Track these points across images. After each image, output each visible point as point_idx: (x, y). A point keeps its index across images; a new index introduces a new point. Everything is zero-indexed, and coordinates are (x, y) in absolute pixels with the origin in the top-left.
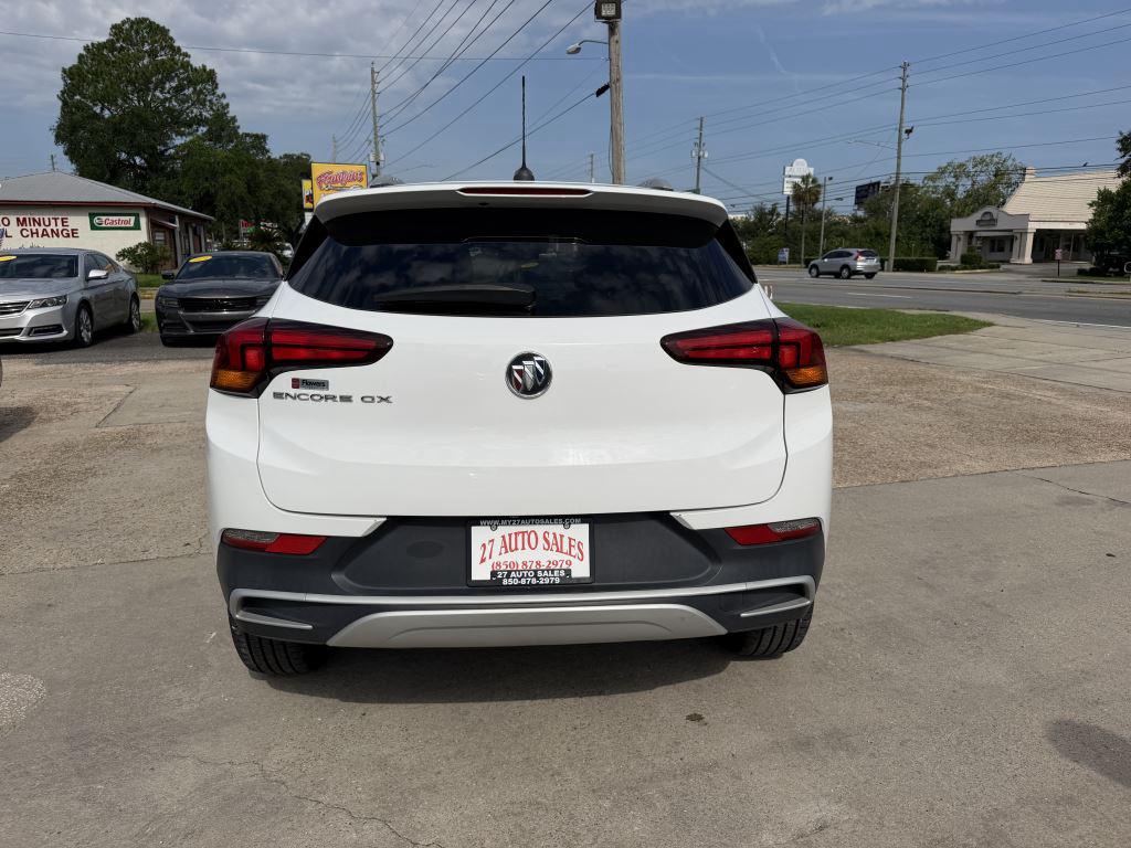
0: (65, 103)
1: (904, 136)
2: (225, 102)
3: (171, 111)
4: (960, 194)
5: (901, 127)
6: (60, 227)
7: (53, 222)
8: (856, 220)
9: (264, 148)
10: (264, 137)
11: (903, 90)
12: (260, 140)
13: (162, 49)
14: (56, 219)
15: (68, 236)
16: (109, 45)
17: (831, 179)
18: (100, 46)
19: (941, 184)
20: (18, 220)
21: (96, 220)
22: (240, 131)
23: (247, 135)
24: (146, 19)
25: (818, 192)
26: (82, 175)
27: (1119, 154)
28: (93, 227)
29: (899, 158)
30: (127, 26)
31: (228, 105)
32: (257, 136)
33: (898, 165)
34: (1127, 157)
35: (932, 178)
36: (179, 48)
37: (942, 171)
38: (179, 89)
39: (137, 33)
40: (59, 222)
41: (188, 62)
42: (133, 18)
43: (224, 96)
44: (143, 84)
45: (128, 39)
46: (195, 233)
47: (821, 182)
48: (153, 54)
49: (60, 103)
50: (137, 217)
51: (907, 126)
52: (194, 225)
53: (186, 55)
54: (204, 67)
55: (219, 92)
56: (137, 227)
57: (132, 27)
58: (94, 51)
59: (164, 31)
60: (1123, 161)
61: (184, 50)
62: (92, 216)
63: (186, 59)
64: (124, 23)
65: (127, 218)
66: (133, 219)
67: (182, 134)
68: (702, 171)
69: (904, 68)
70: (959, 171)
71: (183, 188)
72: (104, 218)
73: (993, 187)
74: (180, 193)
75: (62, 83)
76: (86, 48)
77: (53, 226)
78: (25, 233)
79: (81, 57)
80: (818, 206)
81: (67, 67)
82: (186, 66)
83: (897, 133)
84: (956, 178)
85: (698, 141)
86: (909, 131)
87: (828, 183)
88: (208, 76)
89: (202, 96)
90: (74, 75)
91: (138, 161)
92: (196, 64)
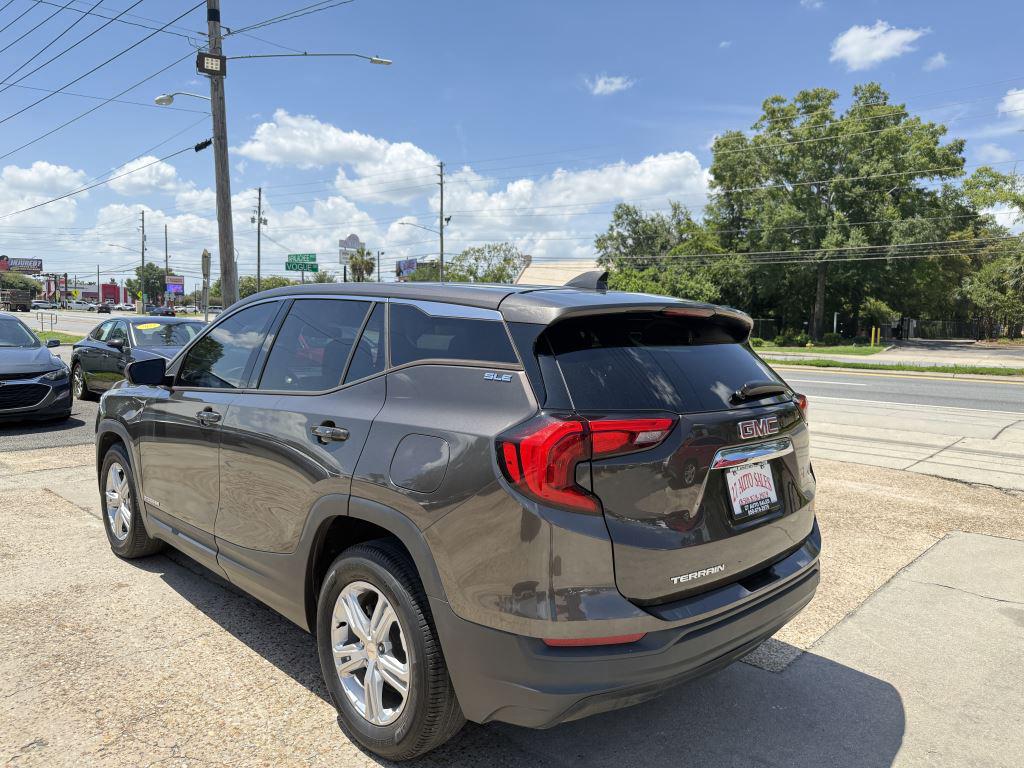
1: (445, 223)
5: (442, 213)
11: (441, 184)
17: (383, 253)
19: (466, 264)
25: (373, 265)
27: (596, 250)
29: (442, 240)
33: (442, 247)
34: (601, 253)
35: (459, 259)
37: (466, 254)
47: (374, 254)
51: (446, 216)
60: (600, 254)
69: (441, 166)
70: (478, 253)
73: (502, 270)
83: (438, 220)
84: (476, 260)
85: (257, 209)
86: (448, 220)
87: (382, 257)
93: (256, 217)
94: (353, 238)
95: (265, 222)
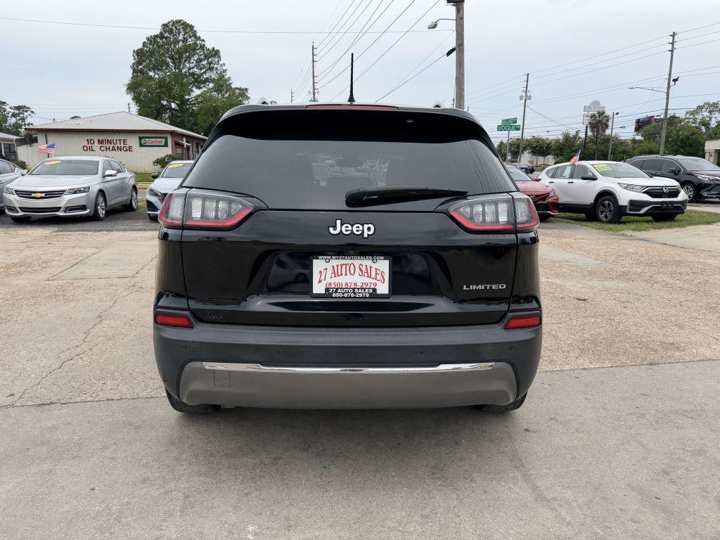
0: (135, 71)
1: (672, 83)
2: (224, 68)
3: (193, 74)
4: (713, 124)
5: (670, 75)
6: (122, 145)
7: (118, 142)
8: (634, 141)
9: (247, 96)
10: (246, 89)
11: (672, 51)
12: (243, 93)
13: (190, 37)
14: (120, 140)
15: (127, 150)
16: (161, 36)
17: (617, 114)
18: (156, 36)
19: (699, 117)
20: (99, 140)
21: (143, 141)
22: (233, 86)
23: (237, 88)
24: (181, 21)
25: (608, 124)
26: (140, 114)
28: (141, 145)
29: (668, 99)
30: (171, 24)
31: (226, 70)
32: (241, 89)
33: (667, 104)
35: (693, 113)
36: (200, 38)
37: (700, 108)
38: (200, 60)
39: (176, 27)
40: (122, 142)
41: (204, 45)
42: (174, 20)
43: (224, 64)
44: (178, 59)
45: (171, 31)
47: (610, 116)
48: (185, 40)
49: (132, 71)
50: (166, 139)
51: (673, 77)
53: (203, 41)
54: (214, 48)
55: (221, 62)
56: (166, 145)
57: (173, 25)
58: (152, 40)
59: (192, 27)
61: (202, 38)
62: (140, 139)
63: (203, 43)
64: (169, 23)
65: (161, 140)
66: (164, 140)
67: (199, 88)
68: (526, 109)
69: (673, 36)
70: (713, 108)
71: (198, 122)
72: (147, 140)
74: (196, 125)
75: (132, 58)
76: (148, 39)
77: (118, 145)
78: (103, 149)
79: (144, 43)
80: (608, 132)
81: (136, 49)
82: (202, 47)
83: (667, 81)
84: (710, 112)
85: (525, 89)
86: (675, 80)
87: (615, 116)
88: (216, 53)
89: (212, 65)
90: (139, 54)
91: (173, 106)
92: (209, 45)
93: (524, 94)
94: (596, 103)
95: (530, 98)
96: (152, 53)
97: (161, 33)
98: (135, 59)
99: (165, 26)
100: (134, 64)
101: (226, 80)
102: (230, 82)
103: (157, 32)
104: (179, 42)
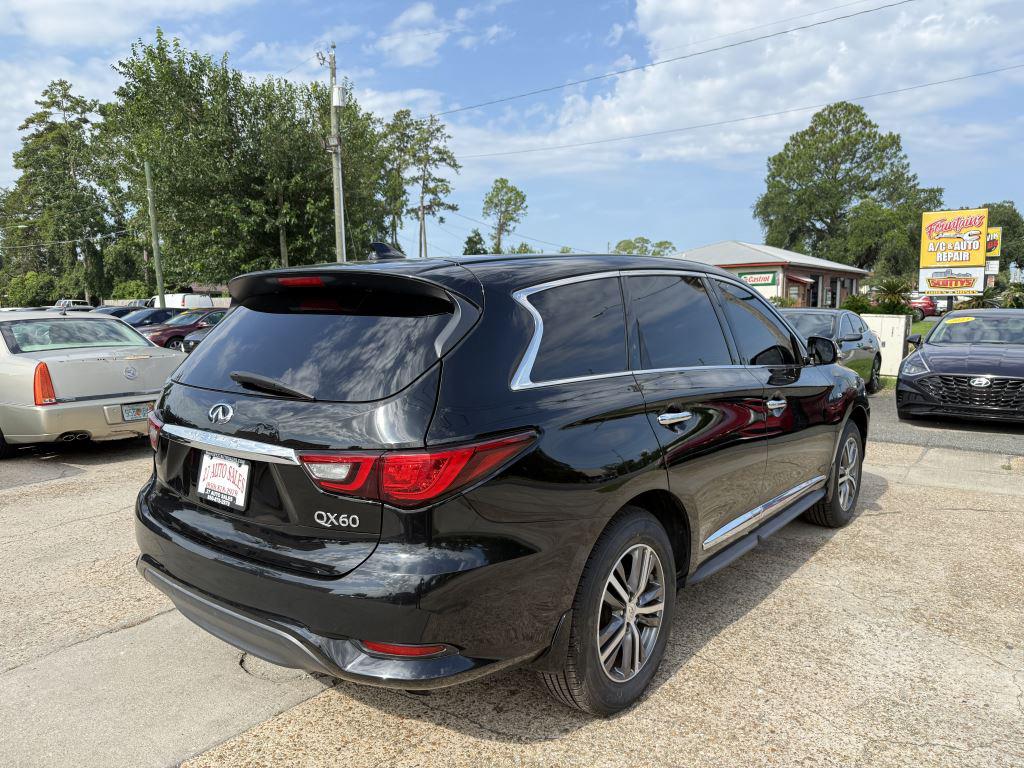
0: (770, 185)
2: (905, 162)
3: (852, 178)
9: (939, 201)
10: (940, 191)
12: (935, 194)
13: (857, 123)
16: (812, 131)
18: (805, 133)
21: (743, 278)
22: (918, 187)
23: (923, 190)
24: (843, 103)
26: (768, 244)
30: (826, 112)
31: (908, 165)
32: (932, 191)
36: (870, 122)
38: (864, 158)
39: (835, 116)
41: (876, 132)
42: (832, 105)
43: (905, 156)
44: (833, 158)
45: (825, 123)
46: (843, 285)
48: (847, 131)
49: (766, 185)
50: (777, 274)
52: (842, 279)
53: (876, 126)
54: (891, 133)
55: (901, 154)
56: (773, 283)
57: (830, 112)
58: (798, 139)
59: (858, 110)
61: (873, 123)
62: (740, 276)
63: (876, 129)
64: (824, 111)
65: (768, 275)
66: (772, 276)
67: (859, 197)
71: (849, 246)
72: (749, 277)
74: (846, 250)
75: (767, 168)
76: (792, 138)
79: (787, 145)
81: (772, 156)
82: (874, 136)
88: (894, 141)
89: (885, 161)
90: (779, 161)
91: (819, 225)
92: (884, 132)
96: (797, 157)
97: (811, 128)
98: (770, 170)
99: (818, 115)
100: (769, 177)
101: (909, 180)
102: (916, 182)
103: (806, 127)
104: (836, 136)
